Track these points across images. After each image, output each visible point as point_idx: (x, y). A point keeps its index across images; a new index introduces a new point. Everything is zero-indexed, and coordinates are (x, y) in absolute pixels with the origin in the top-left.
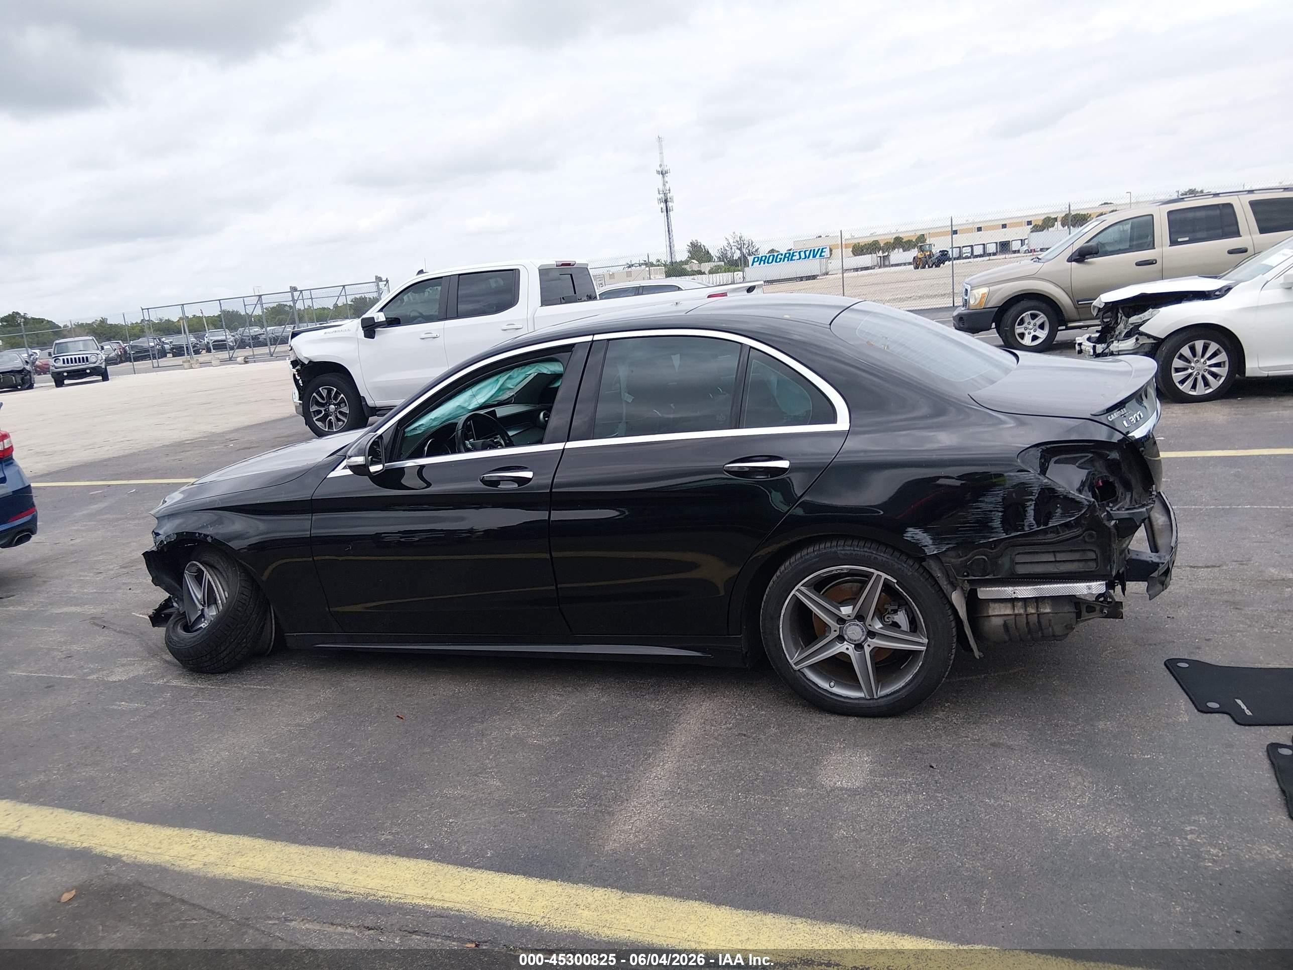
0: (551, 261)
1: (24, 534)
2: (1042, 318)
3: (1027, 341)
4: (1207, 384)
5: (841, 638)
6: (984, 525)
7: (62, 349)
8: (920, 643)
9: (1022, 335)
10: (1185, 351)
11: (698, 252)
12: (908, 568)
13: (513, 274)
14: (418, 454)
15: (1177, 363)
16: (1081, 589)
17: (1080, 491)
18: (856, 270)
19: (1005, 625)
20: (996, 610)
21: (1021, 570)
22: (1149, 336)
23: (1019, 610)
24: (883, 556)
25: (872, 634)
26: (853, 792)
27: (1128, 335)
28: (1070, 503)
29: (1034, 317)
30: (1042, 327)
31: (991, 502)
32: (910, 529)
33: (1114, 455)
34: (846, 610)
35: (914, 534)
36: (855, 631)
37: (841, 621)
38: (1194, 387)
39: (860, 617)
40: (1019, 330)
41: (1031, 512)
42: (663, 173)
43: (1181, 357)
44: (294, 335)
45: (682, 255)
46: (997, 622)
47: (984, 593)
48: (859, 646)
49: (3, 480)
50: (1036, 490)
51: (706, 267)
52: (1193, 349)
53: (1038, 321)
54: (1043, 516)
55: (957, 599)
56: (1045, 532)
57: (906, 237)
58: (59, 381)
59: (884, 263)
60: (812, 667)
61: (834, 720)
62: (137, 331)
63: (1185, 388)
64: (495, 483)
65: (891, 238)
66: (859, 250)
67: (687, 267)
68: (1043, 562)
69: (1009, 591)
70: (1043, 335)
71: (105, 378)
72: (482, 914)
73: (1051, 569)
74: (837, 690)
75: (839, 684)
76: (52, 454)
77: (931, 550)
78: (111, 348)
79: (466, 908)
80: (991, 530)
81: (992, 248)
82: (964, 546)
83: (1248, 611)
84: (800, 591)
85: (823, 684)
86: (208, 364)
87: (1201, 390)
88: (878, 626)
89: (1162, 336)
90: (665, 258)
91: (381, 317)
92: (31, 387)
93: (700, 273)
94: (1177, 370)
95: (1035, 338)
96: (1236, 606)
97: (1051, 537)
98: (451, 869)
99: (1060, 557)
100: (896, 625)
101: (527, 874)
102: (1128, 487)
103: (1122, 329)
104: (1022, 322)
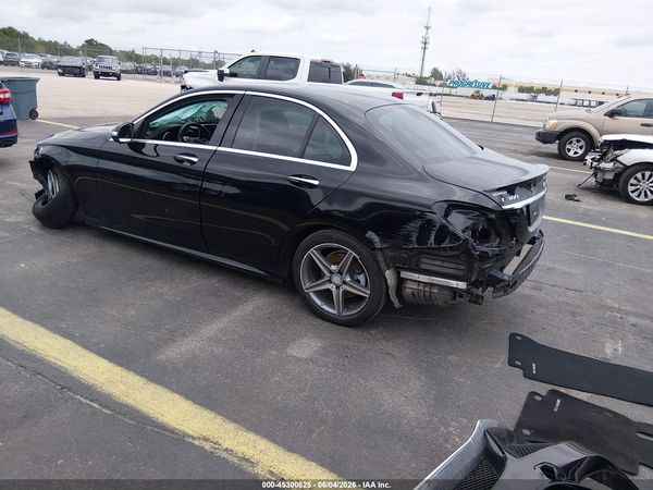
0: (319, 58)
1: (10, 142)
2: (582, 143)
3: (571, 154)
4: (646, 196)
5: (330, 281)
6: (407, 238)
7: (101, 60)
8: (366, 293)
9: (569, 150)
10: (639, 175)
11: (436, 74)
12: (365, 252)
13: (296, 61)
14: (159, 138)
15: (632, 181)
16: (454, 283)
17: (464, 231)
18: (517, 100)
19: (413, 293)
20: (410, 285)
21: (423, 266)
22: (621, 163)
23: (421, 288)
24: (354, 243)
25: (345, 283)
26: (299, 360)
27: (611, 161)
28: (455, 237)
29: (578, 141)
30: (581, 148)
31: (414, 227)
32: (370, 232)
33: (493, 216)
34: (333, 267)
35: (371, 235)
36: (337, 279)
37: (331, 272)
38: (639, 196)
39: (340, 272)
40: (568, 147)
41: (433, 237)
42: (427, 28)
43: (636, 178)
44: (186, 72)
45: (427, 74)
46: (409, 291)
47: (404, 274)
48: (338, 287)
49: (1, 114)
50: (438, 225)
51: (438, 82)
52: (643, 175)
53: (580, 144)
54: (439, 240)
55: (389, 275)
56: (439, 249)
57: (549, 88)
58: (97, 76)
59: (534, 99)
60: (315, 292)
61: (320, 321)
62: (149, 59)
63: (634, 196)
64: (182, 161)
65: (540, 87)
66: (522, 90)
67: (428, 81)
68: (436, 265)
69: (416, 276)
70: (580, 152)
71: (119, 79)
72: (75, 374)
73: (439, 269)
74: (325, 307)
75: (326, 304)
76: (66, 109)
77: (378, 245)
78: (129, 65)
79: (70, 369)
80: (411, 242)
81: (593, 104)
82: (395, 247)
83: (578, 318)
84: (313, 252)
85: (318, 302)
86: (169, 82)
87: (642, 198)
88: (348, 279)
89: (629, 165)
90: (418, 74)
91: (227, 71)
92: (84, 76)
93: (434, 85)
94: (632, 185)
95: (576, 153)
96: (574, 314)
97: (442, 253)
98: (79, 348)
99: (445, 264)
100: (358, 281)
101: (111, 360)
102: (499, 235)
103: (610, 156)
104: (571, 143)
